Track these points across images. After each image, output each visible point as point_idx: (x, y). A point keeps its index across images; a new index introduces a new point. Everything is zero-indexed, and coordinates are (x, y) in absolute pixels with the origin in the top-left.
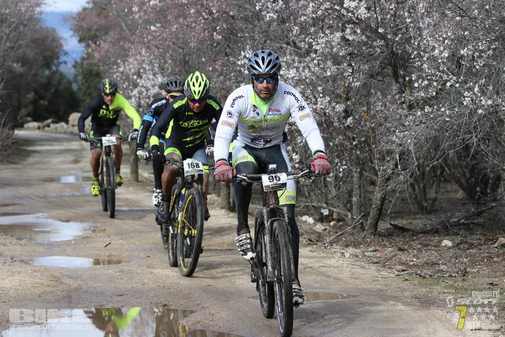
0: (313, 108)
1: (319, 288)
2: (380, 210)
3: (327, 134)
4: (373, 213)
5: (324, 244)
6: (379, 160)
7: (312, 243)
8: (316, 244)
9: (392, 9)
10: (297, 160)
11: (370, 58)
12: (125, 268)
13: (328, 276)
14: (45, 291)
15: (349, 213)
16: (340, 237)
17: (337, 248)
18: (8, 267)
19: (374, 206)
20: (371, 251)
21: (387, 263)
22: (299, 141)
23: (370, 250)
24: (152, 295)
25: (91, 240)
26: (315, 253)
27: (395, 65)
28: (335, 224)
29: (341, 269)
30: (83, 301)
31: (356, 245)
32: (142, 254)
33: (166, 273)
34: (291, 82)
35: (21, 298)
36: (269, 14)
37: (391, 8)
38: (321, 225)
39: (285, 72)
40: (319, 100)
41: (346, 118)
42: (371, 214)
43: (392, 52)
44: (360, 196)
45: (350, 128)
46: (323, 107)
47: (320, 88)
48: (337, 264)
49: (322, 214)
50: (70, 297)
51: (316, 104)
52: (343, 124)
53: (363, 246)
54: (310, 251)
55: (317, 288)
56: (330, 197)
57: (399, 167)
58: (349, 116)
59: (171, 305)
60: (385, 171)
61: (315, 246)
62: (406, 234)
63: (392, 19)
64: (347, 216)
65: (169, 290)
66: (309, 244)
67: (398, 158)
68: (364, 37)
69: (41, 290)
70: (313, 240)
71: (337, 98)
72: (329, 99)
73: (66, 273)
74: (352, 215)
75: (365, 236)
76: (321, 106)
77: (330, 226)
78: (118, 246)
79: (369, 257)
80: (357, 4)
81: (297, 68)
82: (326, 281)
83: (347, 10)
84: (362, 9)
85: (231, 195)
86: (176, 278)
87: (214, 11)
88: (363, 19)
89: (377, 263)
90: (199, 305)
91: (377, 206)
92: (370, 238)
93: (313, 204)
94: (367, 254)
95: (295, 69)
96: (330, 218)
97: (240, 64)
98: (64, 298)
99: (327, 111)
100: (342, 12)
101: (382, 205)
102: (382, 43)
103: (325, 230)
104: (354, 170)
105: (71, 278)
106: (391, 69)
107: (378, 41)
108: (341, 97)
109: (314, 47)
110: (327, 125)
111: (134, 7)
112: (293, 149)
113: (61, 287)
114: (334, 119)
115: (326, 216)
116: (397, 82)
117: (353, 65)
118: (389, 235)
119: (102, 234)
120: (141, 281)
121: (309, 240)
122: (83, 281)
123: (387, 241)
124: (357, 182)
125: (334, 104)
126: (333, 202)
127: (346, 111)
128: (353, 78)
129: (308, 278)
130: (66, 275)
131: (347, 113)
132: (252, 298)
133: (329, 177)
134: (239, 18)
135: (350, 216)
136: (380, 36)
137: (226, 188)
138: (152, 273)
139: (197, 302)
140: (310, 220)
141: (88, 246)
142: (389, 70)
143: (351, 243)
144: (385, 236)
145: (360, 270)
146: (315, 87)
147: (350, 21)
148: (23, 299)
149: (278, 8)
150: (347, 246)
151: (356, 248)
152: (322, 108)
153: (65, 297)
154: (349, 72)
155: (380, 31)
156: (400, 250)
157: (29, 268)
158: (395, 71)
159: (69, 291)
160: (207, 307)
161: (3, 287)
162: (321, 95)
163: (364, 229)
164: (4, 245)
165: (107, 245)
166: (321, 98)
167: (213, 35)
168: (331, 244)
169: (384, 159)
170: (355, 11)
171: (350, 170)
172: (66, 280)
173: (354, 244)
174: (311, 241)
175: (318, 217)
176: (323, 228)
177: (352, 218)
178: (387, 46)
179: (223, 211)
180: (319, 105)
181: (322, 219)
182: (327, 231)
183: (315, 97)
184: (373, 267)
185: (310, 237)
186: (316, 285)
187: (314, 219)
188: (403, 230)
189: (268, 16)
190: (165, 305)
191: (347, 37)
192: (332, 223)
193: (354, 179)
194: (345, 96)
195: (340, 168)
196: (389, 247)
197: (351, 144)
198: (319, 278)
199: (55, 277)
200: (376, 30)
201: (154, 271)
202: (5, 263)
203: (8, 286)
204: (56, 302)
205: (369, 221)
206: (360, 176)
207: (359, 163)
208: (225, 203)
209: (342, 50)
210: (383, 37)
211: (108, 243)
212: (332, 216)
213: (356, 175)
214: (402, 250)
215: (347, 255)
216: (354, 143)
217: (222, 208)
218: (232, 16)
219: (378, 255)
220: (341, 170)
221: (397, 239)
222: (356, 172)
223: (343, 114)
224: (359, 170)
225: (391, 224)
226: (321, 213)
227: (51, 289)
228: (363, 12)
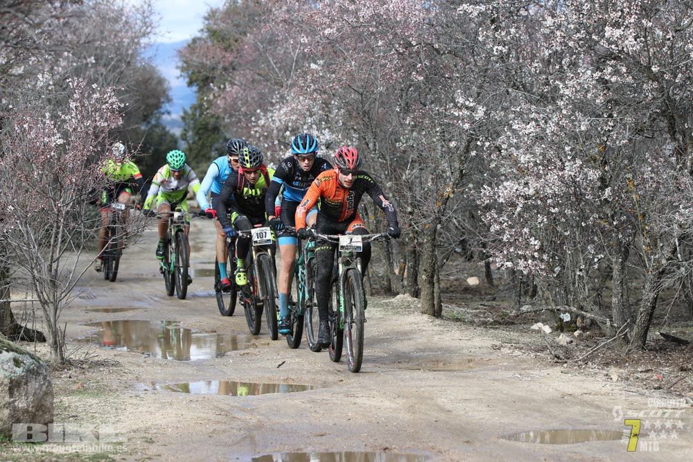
0: (558, 175)
1: (592, 424)
2: (651, 315)
3: (576, 210)
4: (641, 318)
5: (576, 362)
6: (650, 246)
7: (560, 361)
8: (566, 362)
9: (669, 39)
10: (537, 247)
11: (638, 106)
12: (314, 397)
13: (598, 407)
14: (215, 429)
15: (608, 319)
16: (596, 352)
17: (593, 367)
18: (153, 396)
19: (642, 309)
20: (641, 372)
21: (672, 389)
22: (539, 220)
23: (639, 370)
24: (366, 435)
25: (254, 357)
26: (570, 375)
27: (673, 116)
28: (580, 335)
29: (613, 397)
30: (272, 443)
31: (619, 363)
32: (331, 378)
33: (374, 403)
34: (526, 139)
35: (186, 440)
36: (496, 47)
37: (668, 37)
38: (564, 336)
39: (520, 126)
40: (566, 164)
41: (602, 188)
42: (637, 321)
43: (669, 97)
44: (622, 296)
45: (608, 202)
46: (573, 174)
47: (567, 148)
48: (604, 390)
49: (561, 320)
50: (252, 438)
51: (563, 169)
52: (599, 197)
53: (629, 364)
54: (562, 372)
55: (588, 424)
56: (581, 297)
57: (679, 255)
58: (607, 187)
59: (395, 448)
60: (658, 261)
61: (565, 365)
62: (683, 347)
63: (669, 52)
64: (606, 324)
65: (387, 428)
66: (557, 362)
67: (677, 244)
68: (631, 77)
69: (211, 428)
70: (561, 357)
71: (590, 161)
72: (581, 163)
73: (235, 404)
74: (611, 321)
75: (629, 350)
76: (570, 173)
77: (574, 337)
78: (296, 366)
79: (643, 380)
80: (622, 33)
81: (536, 121)
82: (596, 413)
83: (608, 40)
84: (630, 39)
85: (435, 295)
86: (391, 410)
87: (414, 43)
88: (631, 53)
89: (659, 388)
90: (433, 448)
91: (647, 310)
92: (637, 353)
93: (558, 307)
94: (639, 375)
95: (534, 123)
96: (573, 325)
97: (457, 115)
98: (244, 439)
99: (578, 179)
100: (602, 44)
101: (654, 308)
102: (655, 85)
103: (572, 342)
104: (614, 260)
105: (244, 410)
106: (666, 121)
107: (650, 82)
108: (595, 160)
109: (561, 92)
110: (577, 199)
111: (303, 37)
112: (530, 232)
113: (235, 424)
114: (586, 189)
115: (566, 322)
116: (674, 139)
117: (615, 115)
118: (661, 349)
119: (266, 349)
120: (344, 415)
121: (556, 356)
122: (262, 415)
123: (661, 358)
124: (618, 277)
125: (586, 170)
126: (584, 304)
127: (602, 179)
128: (617, 133)
129: (572, 409)
130: (236, 407)
131: (603, 181)
132: (504, 437)
133: (581, 270)
134: (446, 52)
135: (608, 323)
136: (651, 77)
137: (428, 286)
138: (355, 404)
139: (431, 444)
140: (547, 329)
141: (253, 366)
142: (664, 124)
143: (612, 360)
144: (657, 351)
145: (639, 398)
146: (560, 148)
147: (611, 56)
148: (189, 441)
149: (509, 38)
150: (607, 364)
151: (620, 368)
152: (571, 175)
153: (246, 437)
154: (610, 126)
155: (653, 69)
156: (682, 369)
157: (181, 398)
158: (671, 124)
159: (249, 430)
160: (445, 452)
161: (156, 425)
162: (569, 158)
163: (628, 342)
164: (139, 366)
165: (280, 365)
166: (569, 161)
167: (411, 74)
168: (586, 361)
169: (656, 245)
170: (620, 42)
171: (609, 260)
172: (238, 415)
173: (617, 362)
174: (558, 358)
175: (556, 325)
176: (568, 339)
177: (612, 326)
178: (661, 90)
179: (426, 317)
180: (566, 172)
181: (561, 327)
182: (573, 343)
183: (561, 160)
184: (657, 394)
185: (556, 352)
186: (587, 420)
187: (551, 327)
188: (679, 342)
189: (495, 49)
190: (386, 449)
191: (606, 78)
192: (576, 333)
193: (614, 273)
194: (602, 159)
195: (594, 258)
196: (666, 366)
197: (611, 224)
198: (587, 410)
199: (222, 410)
200: (649, 68)
201: (357, 400)
202: (145, 390)
203: (163, 422)
204: (234, 444)
205: (636, 329)
206: (623, 269)
207: (620, 251)
208: (427, 307)
209: (600, 95)
210: (655, 78)
211: (281, 362)
212: (576, 323)
213: (616, 267)
214: (685, 370)
215: (615, 377)
216: (615, 223)
217: (423, 313)
218: (436, 50)
219: (655, 377)
220: (596, 260)
221: (675, 355)
222: (616, 262)
223: (599, 184)
224: (620, 260)
225: (661, 334)
226: (560, 318)
227: (223, 427)
228: (631, 43)
